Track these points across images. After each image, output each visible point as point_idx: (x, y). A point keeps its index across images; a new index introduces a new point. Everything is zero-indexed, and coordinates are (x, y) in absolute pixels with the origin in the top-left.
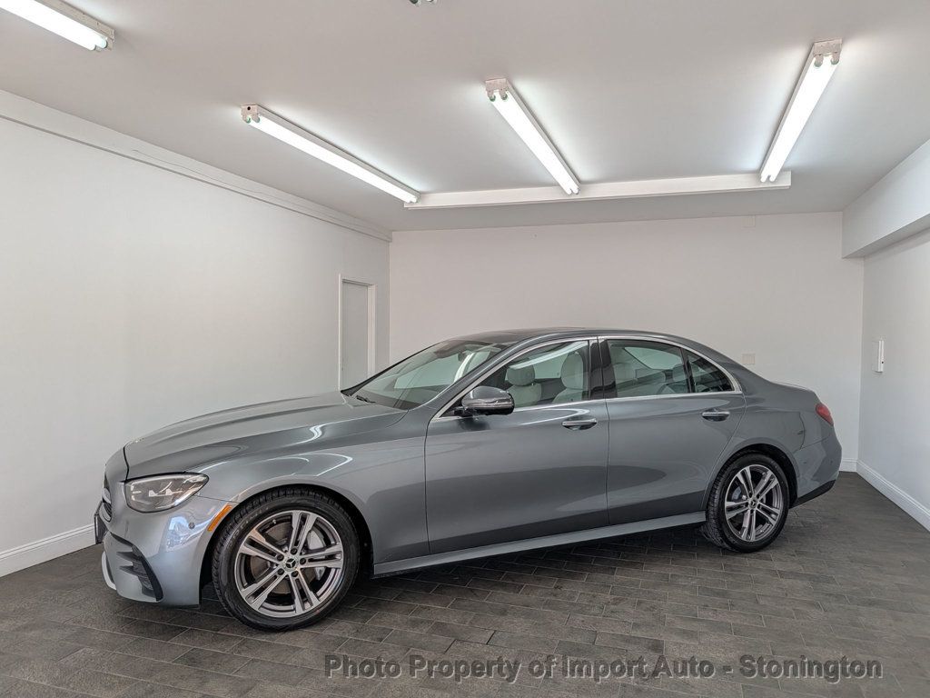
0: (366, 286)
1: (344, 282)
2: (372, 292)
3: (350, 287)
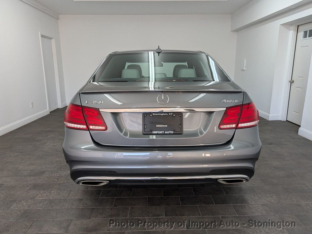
0: (51, 38)
1: (42, 36)
2: (53, 41)
3: (44, 39)
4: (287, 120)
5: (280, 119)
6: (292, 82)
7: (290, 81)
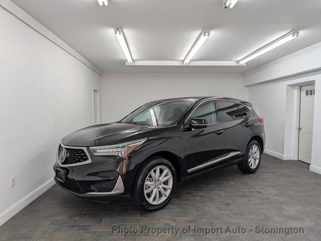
0: (97, 91)
1: (94, 91)
4: (298, 160)
5: (293, 159)
6: (300, 129)
7: (298, 128)
